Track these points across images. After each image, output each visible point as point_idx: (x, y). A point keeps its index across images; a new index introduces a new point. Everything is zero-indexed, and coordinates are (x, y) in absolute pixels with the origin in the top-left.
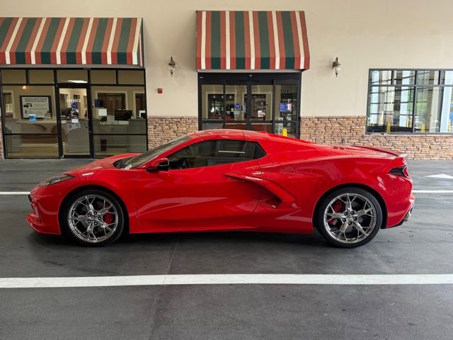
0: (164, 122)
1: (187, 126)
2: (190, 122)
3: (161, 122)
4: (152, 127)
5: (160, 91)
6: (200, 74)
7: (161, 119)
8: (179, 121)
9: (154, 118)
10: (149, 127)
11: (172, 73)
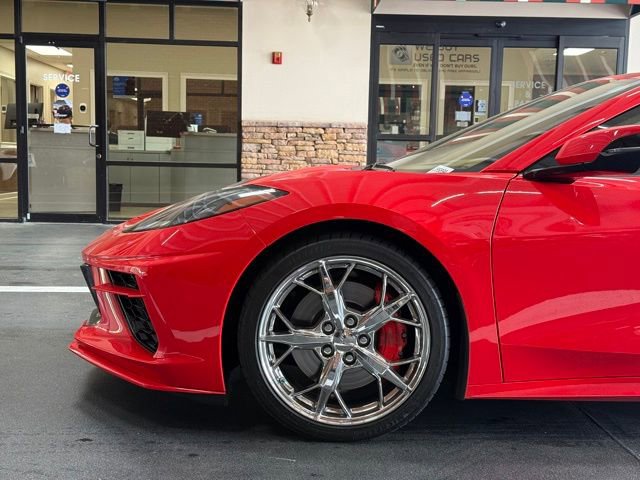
0: (282, 135)
1: (340, 147)
2: (349, 136)
3: (274, 136)
4: (253, 147)
5: (276, 59)
6: (377, 19)
7: (277, 128)
8: (320, 133)
9: (258, 125)
10: (245, 147)
11: (309, 14)
